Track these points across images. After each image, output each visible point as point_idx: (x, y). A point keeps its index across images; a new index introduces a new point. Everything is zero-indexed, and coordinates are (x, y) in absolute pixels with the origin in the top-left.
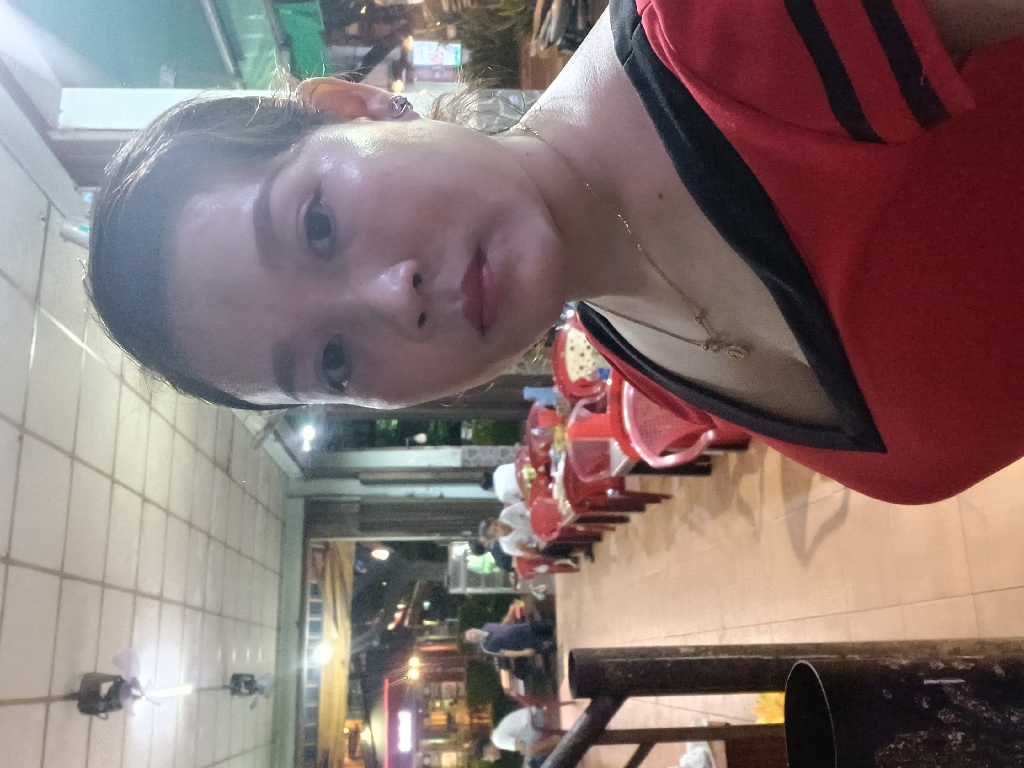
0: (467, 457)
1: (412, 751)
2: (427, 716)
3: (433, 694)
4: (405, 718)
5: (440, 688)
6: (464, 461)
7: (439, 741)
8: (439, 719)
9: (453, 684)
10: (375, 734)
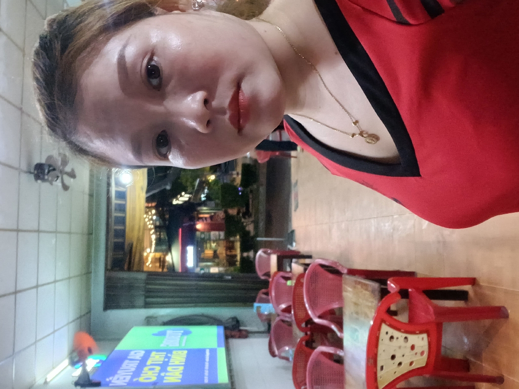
1: (194, 267)
2: (203, 251)
3: (206, 238)
4: (190, 249)
5: (210, 235)
7: (209, 264)
8: (209, 253)
9: (217, 233)
10: (173, 257)
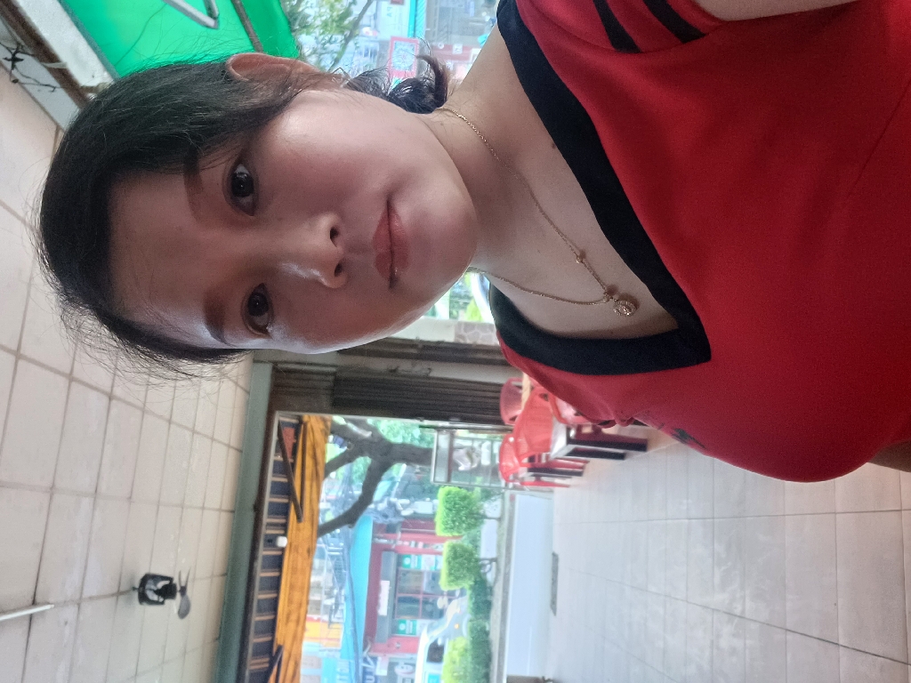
0: (462, 332)
1: (389, 614)
4: (386, 586)
6: (458, 336)
